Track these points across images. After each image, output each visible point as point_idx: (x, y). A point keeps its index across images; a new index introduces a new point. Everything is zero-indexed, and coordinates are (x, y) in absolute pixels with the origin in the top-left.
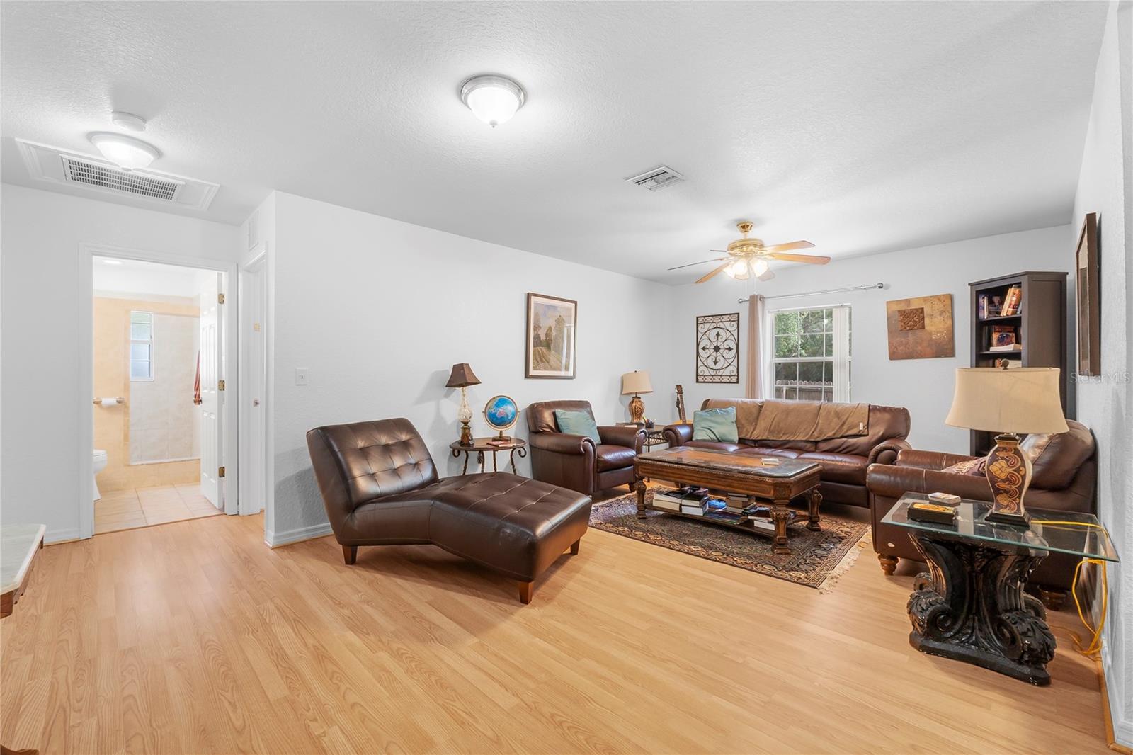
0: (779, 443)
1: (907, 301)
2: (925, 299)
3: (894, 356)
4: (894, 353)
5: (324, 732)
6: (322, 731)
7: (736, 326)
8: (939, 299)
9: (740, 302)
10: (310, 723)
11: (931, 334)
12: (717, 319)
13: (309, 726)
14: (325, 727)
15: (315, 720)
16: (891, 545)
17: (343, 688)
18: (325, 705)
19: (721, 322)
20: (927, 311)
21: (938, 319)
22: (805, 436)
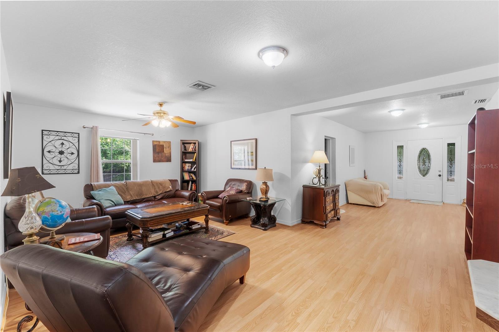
0: (141, 200)
1: (159, 142)
2: (164, 142)
3: (155, 161)
4: (155, 160)
5: (352, 321)
6: (352, 322)
7: (78, 140)
8: (168, 143)
9: (84, 128)
10: (352, 327)
11: (165, 154)
12: (62, 134)
13: (353, 327)
14: (350, 321)
15: (349, 326)
16: (230, 216)
17: (328, 325)
18: (340, 327)
19: (65, 136)
20: (165, 146)
21: (168, 149)
22: (151, 194)
